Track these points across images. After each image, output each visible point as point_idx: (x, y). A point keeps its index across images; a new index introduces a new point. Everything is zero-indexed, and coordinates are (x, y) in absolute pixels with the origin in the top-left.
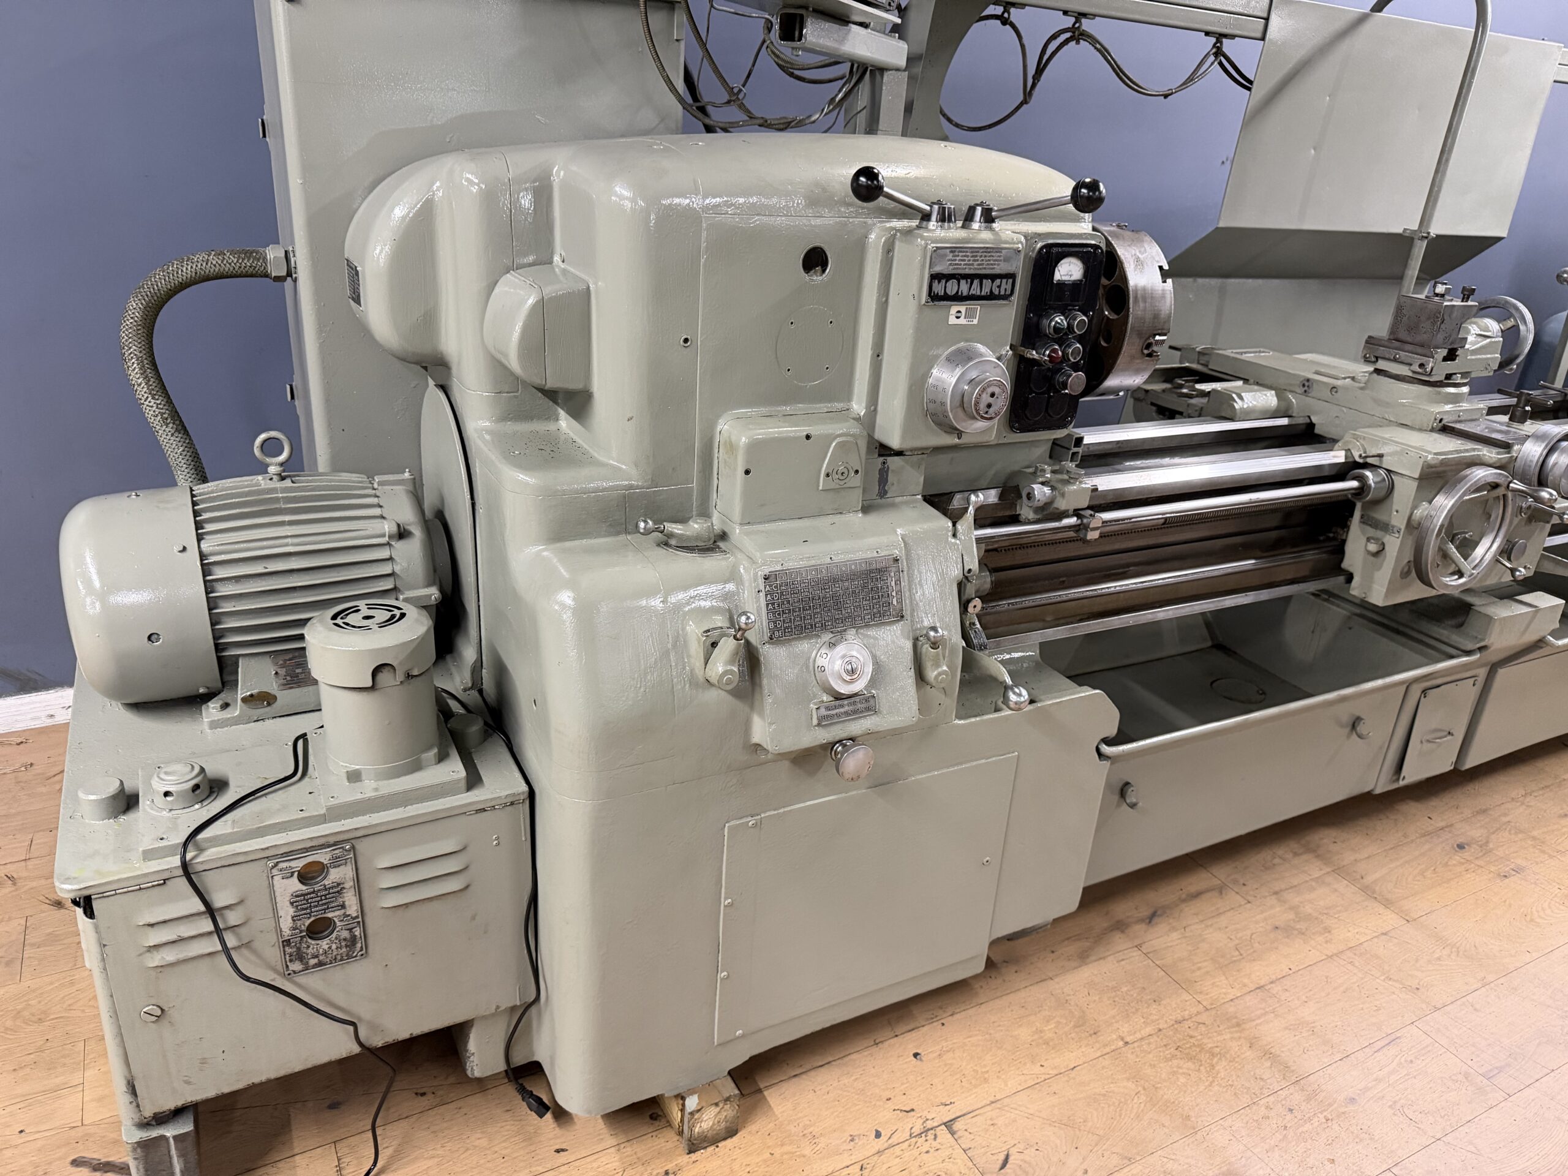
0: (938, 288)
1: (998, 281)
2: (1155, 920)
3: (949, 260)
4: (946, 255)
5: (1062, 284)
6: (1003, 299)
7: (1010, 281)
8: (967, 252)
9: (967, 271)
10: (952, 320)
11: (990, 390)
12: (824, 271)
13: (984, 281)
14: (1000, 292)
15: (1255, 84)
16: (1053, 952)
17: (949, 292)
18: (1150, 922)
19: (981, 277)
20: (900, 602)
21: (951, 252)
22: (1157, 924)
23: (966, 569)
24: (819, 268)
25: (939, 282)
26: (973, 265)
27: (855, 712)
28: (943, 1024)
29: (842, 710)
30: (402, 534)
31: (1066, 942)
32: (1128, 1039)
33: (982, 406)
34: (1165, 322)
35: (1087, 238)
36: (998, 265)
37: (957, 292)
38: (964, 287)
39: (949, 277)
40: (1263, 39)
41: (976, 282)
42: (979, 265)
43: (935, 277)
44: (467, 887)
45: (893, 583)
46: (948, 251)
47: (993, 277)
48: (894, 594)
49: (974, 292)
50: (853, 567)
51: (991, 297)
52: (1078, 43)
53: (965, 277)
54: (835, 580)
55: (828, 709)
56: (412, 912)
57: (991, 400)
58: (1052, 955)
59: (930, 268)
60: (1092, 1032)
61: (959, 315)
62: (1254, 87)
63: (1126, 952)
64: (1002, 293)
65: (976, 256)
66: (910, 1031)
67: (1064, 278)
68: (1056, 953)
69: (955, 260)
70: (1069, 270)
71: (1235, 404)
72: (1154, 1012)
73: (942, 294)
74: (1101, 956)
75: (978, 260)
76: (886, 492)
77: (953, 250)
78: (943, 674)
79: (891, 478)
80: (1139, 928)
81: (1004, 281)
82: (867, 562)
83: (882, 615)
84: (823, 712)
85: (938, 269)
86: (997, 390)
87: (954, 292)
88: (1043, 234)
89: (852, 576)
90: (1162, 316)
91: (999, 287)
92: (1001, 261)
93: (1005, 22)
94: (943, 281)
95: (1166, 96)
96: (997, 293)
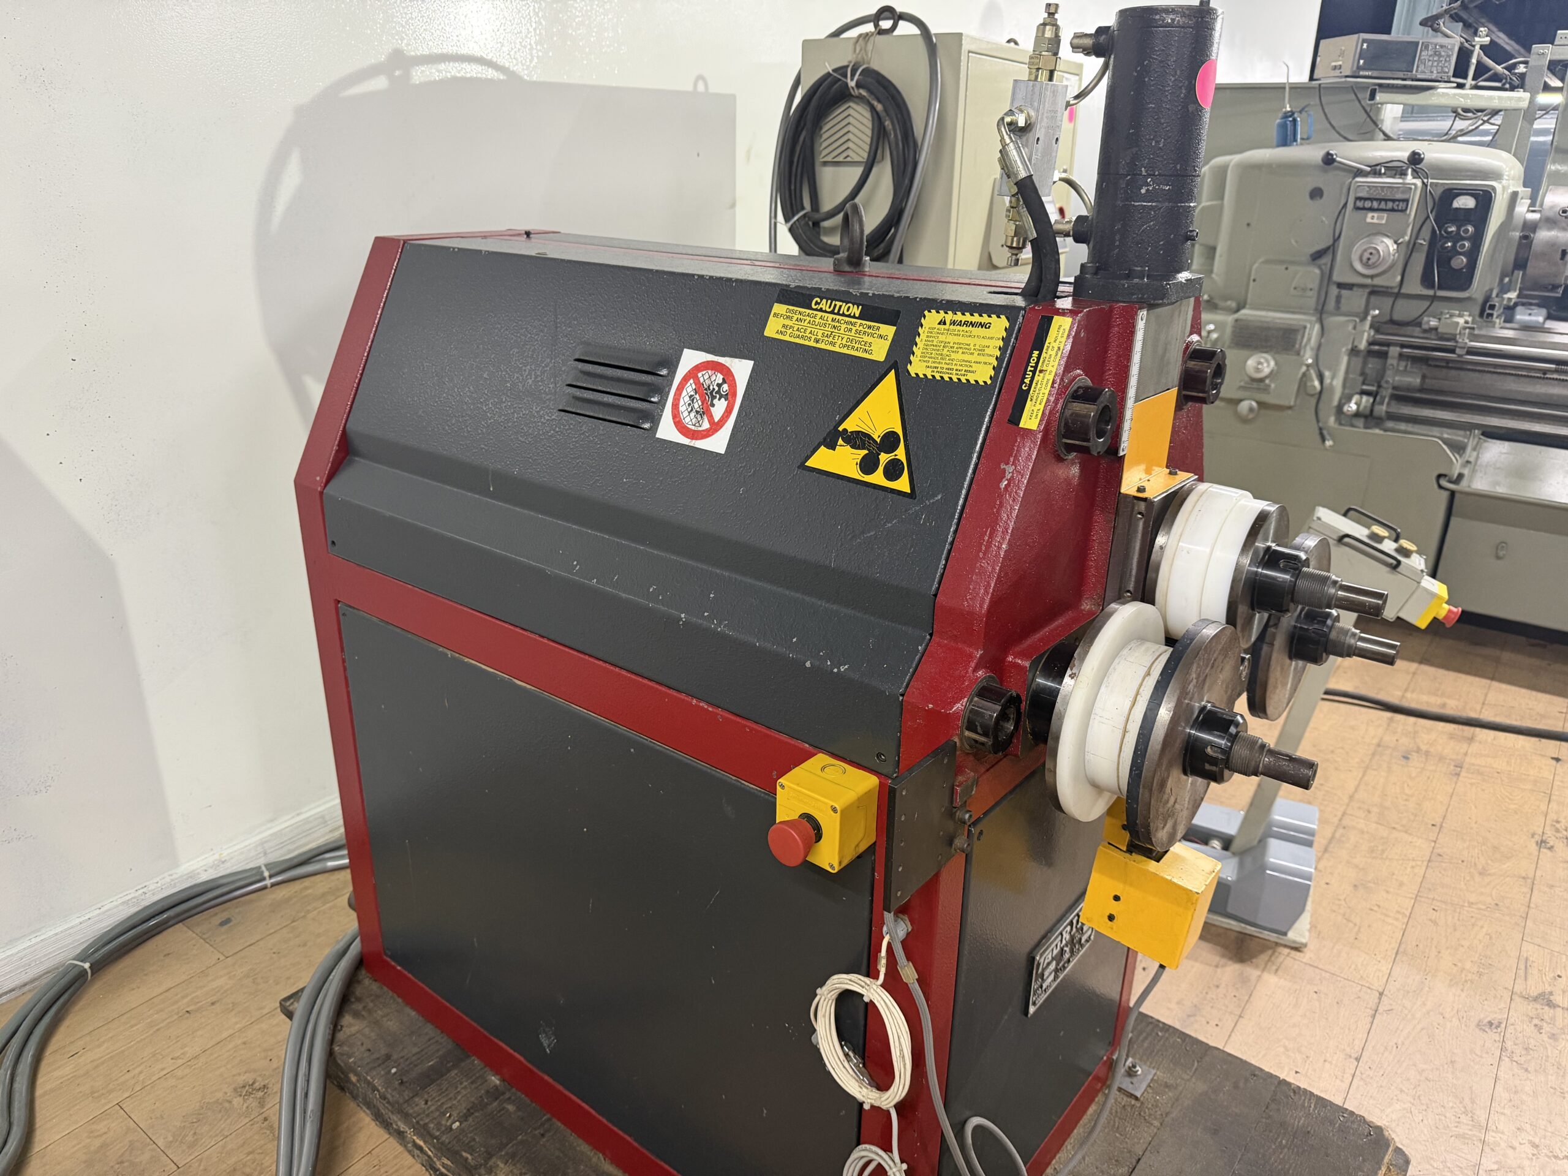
41: (1383, 203)
70: (1466, 202)
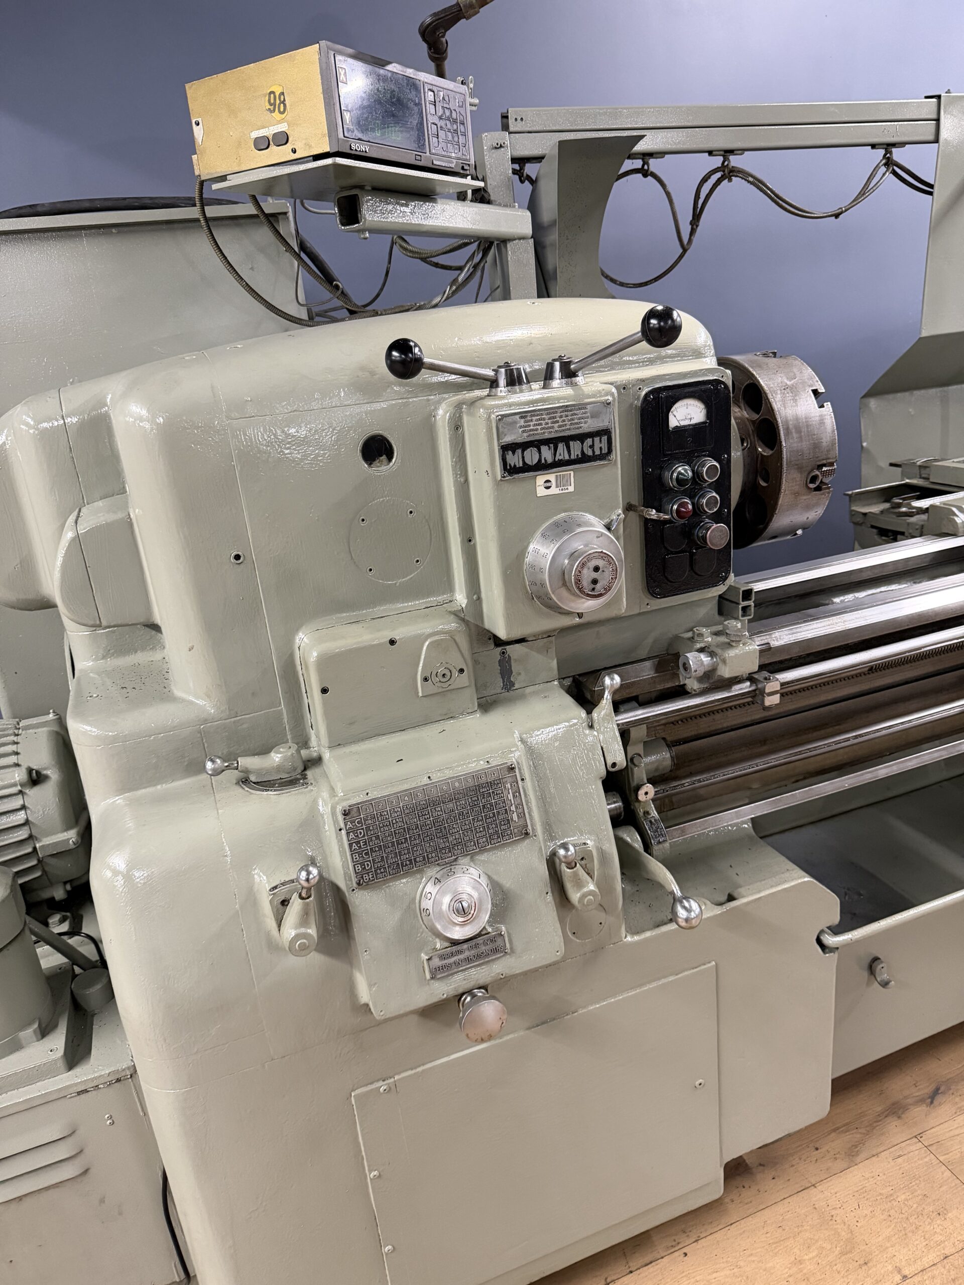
0: (514, 459)
1: (589, 441)
2: (939, 1099)
3: (521, 427)
4: (515, 422)
5: (679, 430)
6: (600, 459)
7: (605, 438)
8: (542, 414)
9: (547, 436)
10: (541, 491)
11: (592, 564)
12: (390, 458)
13: (571, 443)
14: (594, 452)
15: (936, 187)
16: (817, 1149)
17: (528, 461)
18: (932, 1102)
19: (566, 440)
20: (522, 815)
21: (522, 417)
22: (940, 1104)
23: (609, 763)
24: (384, 457)
25: (514, 453)
26: (553, 427)
27: (479, 956)
28: (686, 1254)
29: (461, 957)
30: (36, 779)
31: (833, 1134)
32: (906, 1272)
33: (586, 583)
34: (828, 451)
35: (704, 375)
36: (586, 423)
37: (540, 460)
38: (547, 454)
39: (525, 446)
40: (936, 141)
42: (560, 426)
43: (506, 448)
44: (86, 1172)
45: (511, 796)
46: (517, 417)
47: (582, 437)
48: (513, 808)
49: (561, 458)
50: (457, 784)
51: (584, 459)
52: (730, 180)
53: (547, 442)
54: (434, 803)
55: (442, 957)
56: (27, 1202)
57: (595, 575)
58: (816, 1152)
59: (498, 440)
60: (862, 1262)
61: (548, 484)
62: (936, 191)
63: (903, 1145)
64: (597, 452)
65: (555, 417)
66: (647, 1265)
67: (683, 423)
68: (819, 1151)
69: (529, 426)
71: (956, 518)
72: (938, 1230)
73: (521, 465)
74: (874, 1153)
75: (557, 422)
76: (513, 684)
77: (523, 415)
78: (590, 895)
79: (515, 667)
80: (919, 1111)
81: (597, 439)
82: (475, 776)
83: (500, 835)
84: (437, 962)
85: (509, 439)
86: (600, 563)
87: (535, 461)
88: (647, 379)
89: (455, 797)
90: (824, 444)
91: (592, 447)
92: (587, 418)
93: (645, 173)
94: (519, 451)
95: (837, 216)
96: (590, 453)
